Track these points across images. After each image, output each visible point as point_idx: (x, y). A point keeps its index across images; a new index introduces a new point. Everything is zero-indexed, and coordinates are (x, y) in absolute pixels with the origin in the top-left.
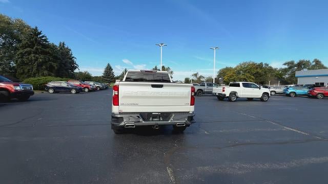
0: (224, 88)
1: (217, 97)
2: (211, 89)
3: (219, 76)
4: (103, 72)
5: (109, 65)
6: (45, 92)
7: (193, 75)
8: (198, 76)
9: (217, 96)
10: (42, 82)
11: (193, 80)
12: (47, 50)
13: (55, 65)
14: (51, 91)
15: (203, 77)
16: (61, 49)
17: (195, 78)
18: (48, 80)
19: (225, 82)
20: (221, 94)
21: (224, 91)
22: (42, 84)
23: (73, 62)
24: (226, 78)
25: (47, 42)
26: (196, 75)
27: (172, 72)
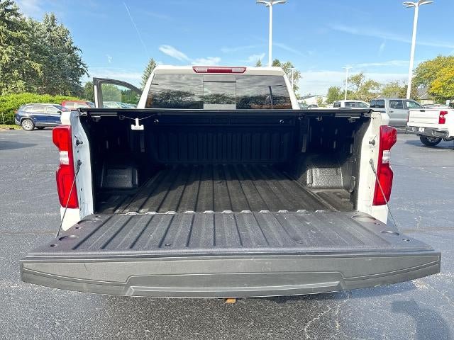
0: (443, 113)
1: (418, 138)
2: (402, 116)
3: (419, 80)
6: (17, 128)
7: (349, 80)
8: (364, 82)
9: (420, 135)
10: (9, 105)
11: (349, 93)
12: (19, 34)
13: (37, 66)
14: (28, 125)
15: (376, 84)
16: (49, 30)
17: (354, 88)
18: (22, 100)
19: (433, 94)
20: (434, 130)
21: (442, 121)
22: (9, 111)
23: (75, 60)
24: (436, 83)
25: (17, 15)
26: (357, 80)
27: (296, 76)
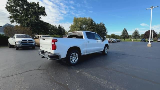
4: (121, 33)
5: (125, 29)
